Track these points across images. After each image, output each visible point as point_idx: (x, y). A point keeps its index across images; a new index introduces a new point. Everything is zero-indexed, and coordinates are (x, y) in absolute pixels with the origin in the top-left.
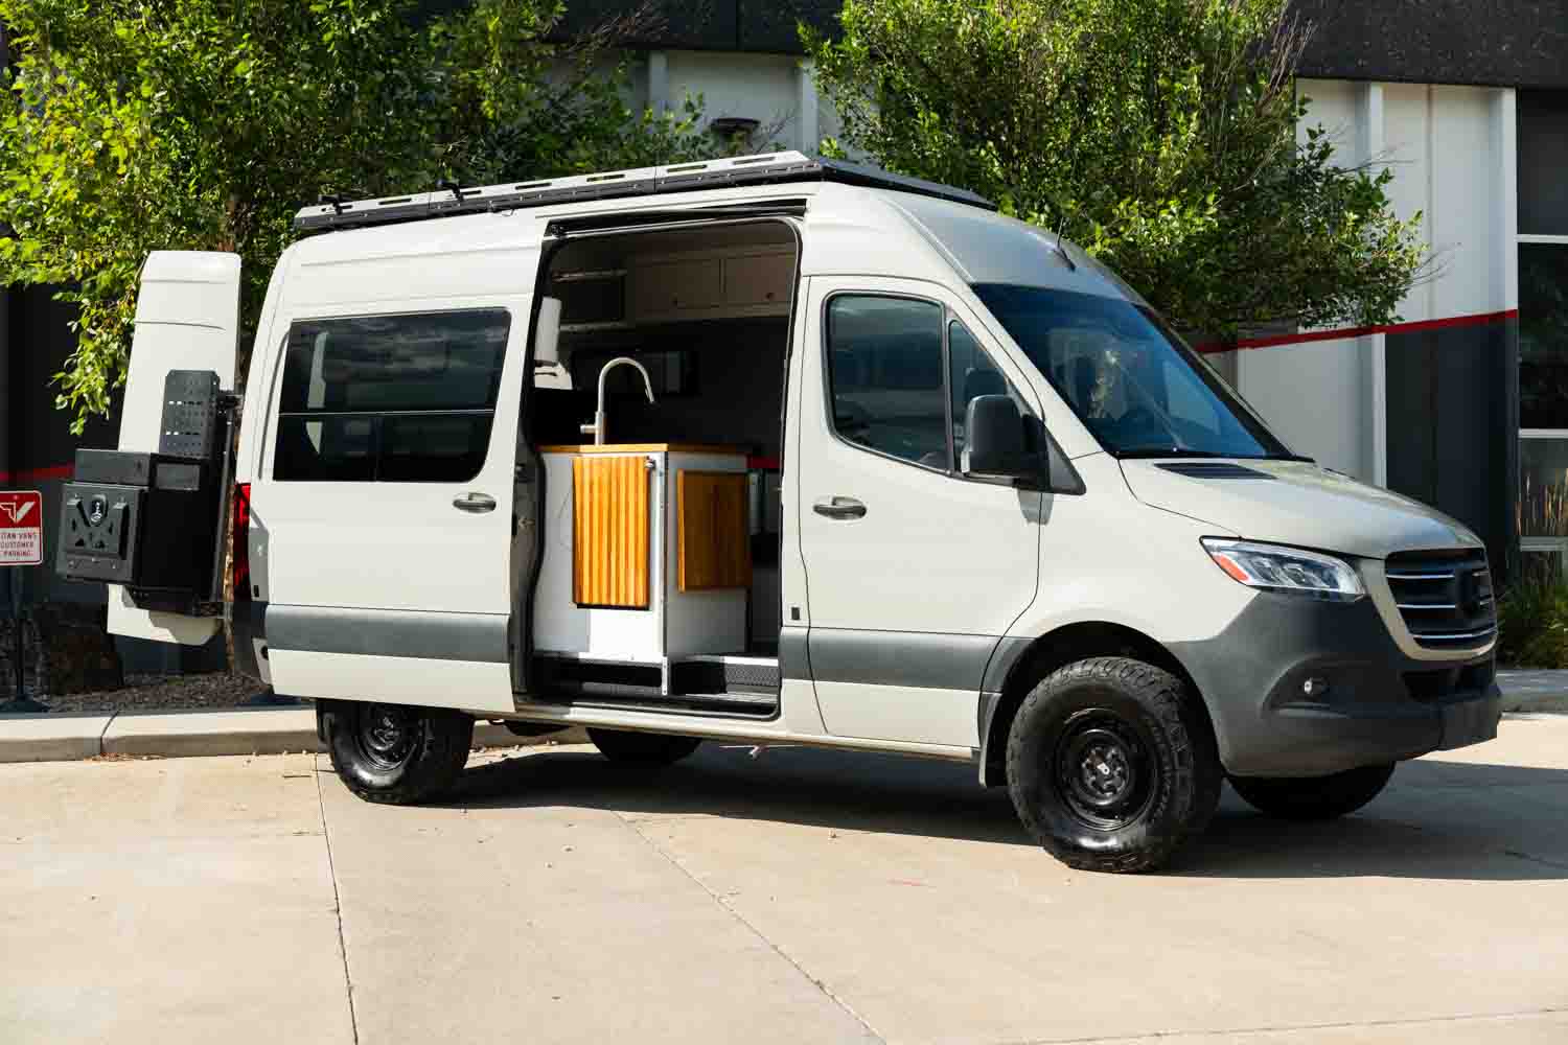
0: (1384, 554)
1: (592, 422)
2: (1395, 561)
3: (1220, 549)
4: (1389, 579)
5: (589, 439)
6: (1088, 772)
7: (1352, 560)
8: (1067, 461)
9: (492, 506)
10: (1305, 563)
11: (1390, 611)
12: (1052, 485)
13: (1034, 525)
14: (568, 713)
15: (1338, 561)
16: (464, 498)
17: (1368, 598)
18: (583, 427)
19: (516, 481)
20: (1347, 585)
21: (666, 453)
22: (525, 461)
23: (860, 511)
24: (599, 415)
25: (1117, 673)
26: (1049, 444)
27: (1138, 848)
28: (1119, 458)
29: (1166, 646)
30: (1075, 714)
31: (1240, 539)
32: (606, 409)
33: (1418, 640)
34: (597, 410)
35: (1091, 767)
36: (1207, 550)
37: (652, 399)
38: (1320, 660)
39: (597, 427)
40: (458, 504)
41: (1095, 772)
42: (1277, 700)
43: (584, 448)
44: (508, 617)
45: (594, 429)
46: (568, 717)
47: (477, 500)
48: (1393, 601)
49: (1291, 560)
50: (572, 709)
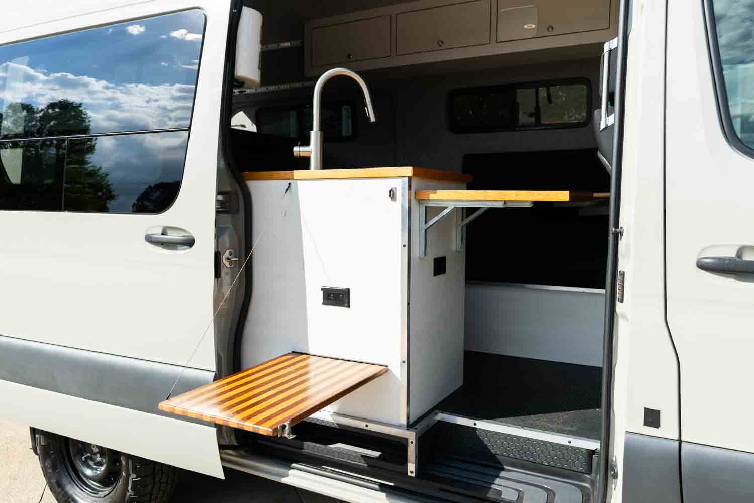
1: (306, 143)
5: (304, 163)
9: (190, 243)
14: (287, 476)
16: (157, 232)
18: (296, 149)
19: (218, 212)
21: (410, 178)
22: (228, 188)
24: (315, 135)
32: (322, 128)
34: (312, 129)
37: (373, 119)
39: (313, 150)
40: (150, 240)
43: (297, 173)
44: (214, 374)
45: (310, 152)
46: (285, 481)
47: (172, 236)
50: (291, 472)
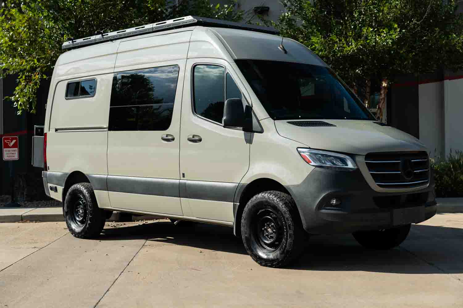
0: (365, 153)
2: (369, 156)
3: (303, 152)
4: (366, 163)
6: (265, 231)
7: (352, 156)
8: (258, 121)
10: (336, 158)
11: (367, 174)
12: (254, 130)
13: (248, 144)
15: (347, 157)
17: (358, 170)
20: (350, 165)
23: (200, 140)
25: (271, 196)
26: (253, 115)
27: (278, 259)
28: (274, 120)
29: (285, 187)
30: (260, 211)
31: (310, 148)
33: (378, 185)
35: (266, 230)
36: (299, 152)
38: (335, 192)
41: (267, 232)
42: (320, 206)
48: (368, 171)
49: (330, 156)
